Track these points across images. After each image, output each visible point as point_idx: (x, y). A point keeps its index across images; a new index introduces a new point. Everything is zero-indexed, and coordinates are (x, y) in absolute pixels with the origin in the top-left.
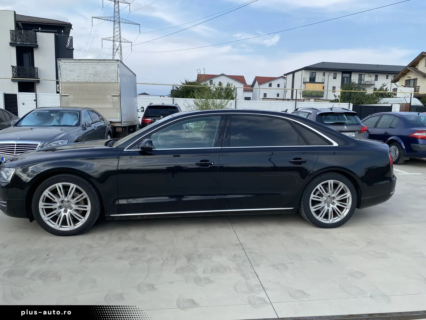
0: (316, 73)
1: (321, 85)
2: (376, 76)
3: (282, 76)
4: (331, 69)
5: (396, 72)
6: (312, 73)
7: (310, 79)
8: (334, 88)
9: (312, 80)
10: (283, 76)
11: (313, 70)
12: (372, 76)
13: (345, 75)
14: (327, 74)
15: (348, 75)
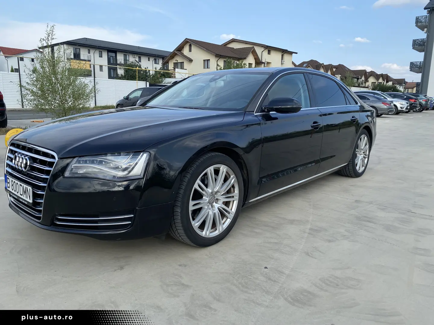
0: (80, 49)
1: (88, 62)
2: (140, 58)
3: (36, 49)
4: (97, 46)
5: (156, 55)
6: (76, 48)
7: (75, 55)
8: (101, 67)
9: (77, 56)
10: (38, 49)
11: (76, 45)
12: (136, 57)
13: (110, 54)
14: (92, 51)
15: (113, 55)
